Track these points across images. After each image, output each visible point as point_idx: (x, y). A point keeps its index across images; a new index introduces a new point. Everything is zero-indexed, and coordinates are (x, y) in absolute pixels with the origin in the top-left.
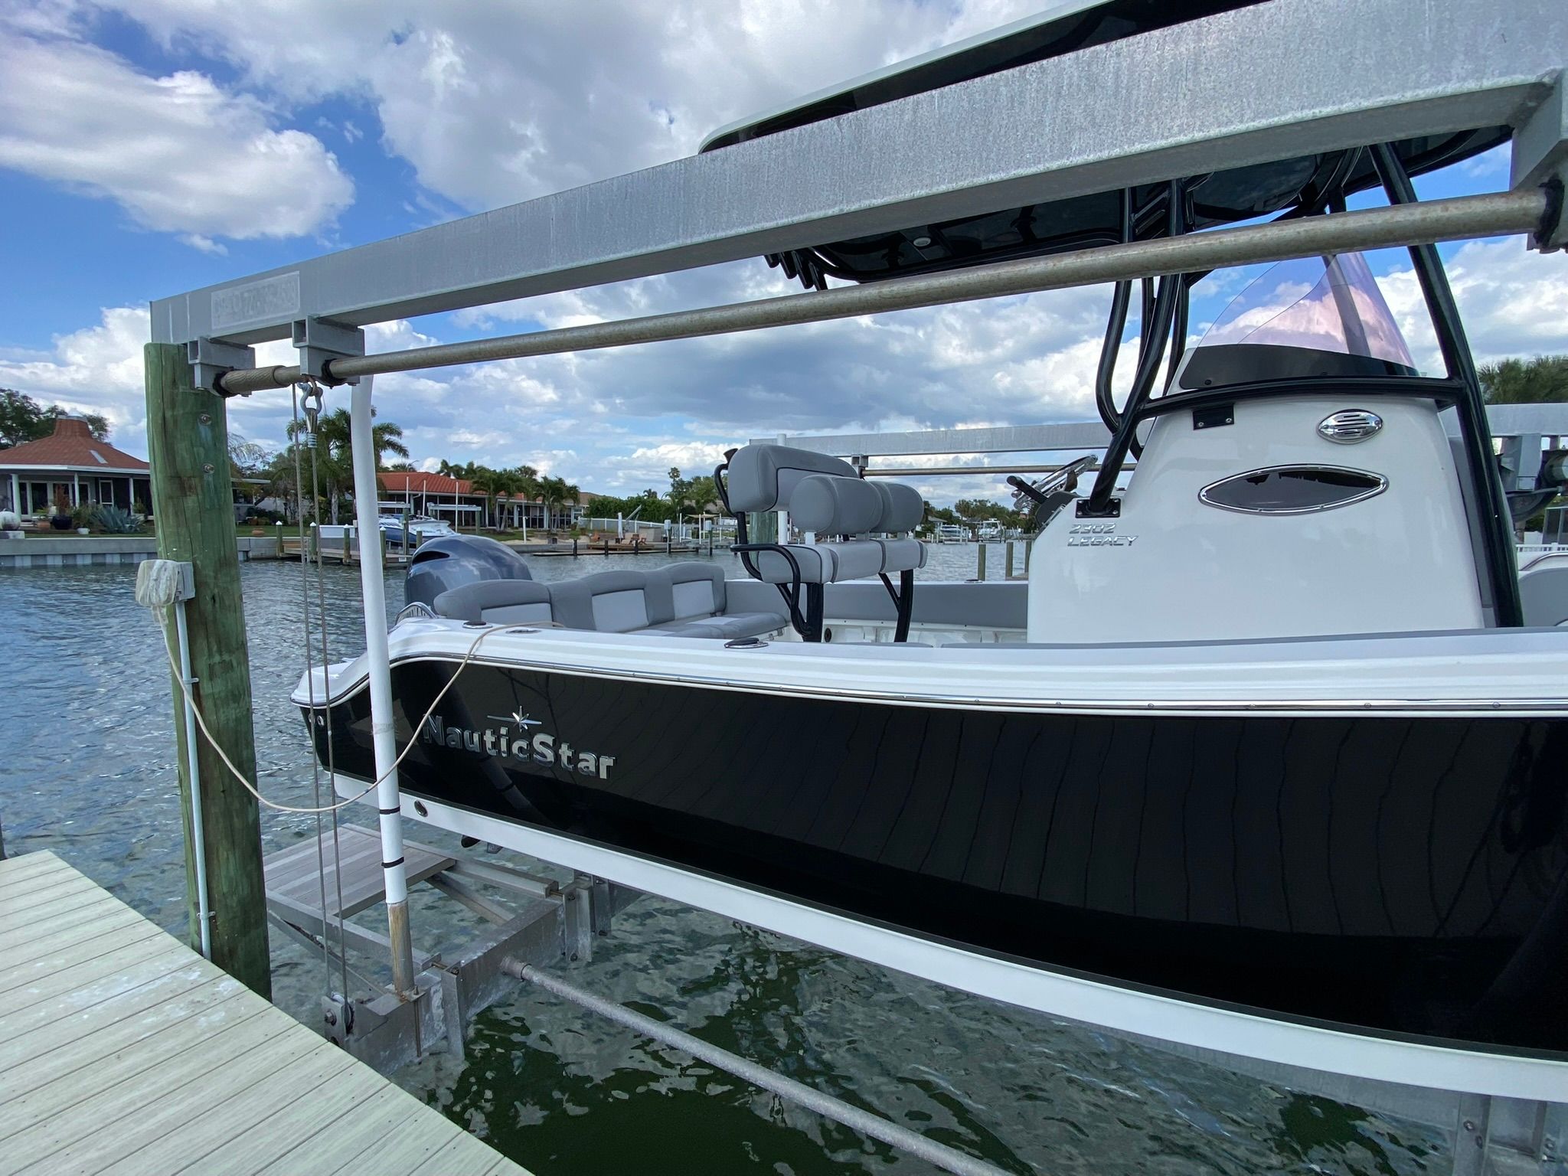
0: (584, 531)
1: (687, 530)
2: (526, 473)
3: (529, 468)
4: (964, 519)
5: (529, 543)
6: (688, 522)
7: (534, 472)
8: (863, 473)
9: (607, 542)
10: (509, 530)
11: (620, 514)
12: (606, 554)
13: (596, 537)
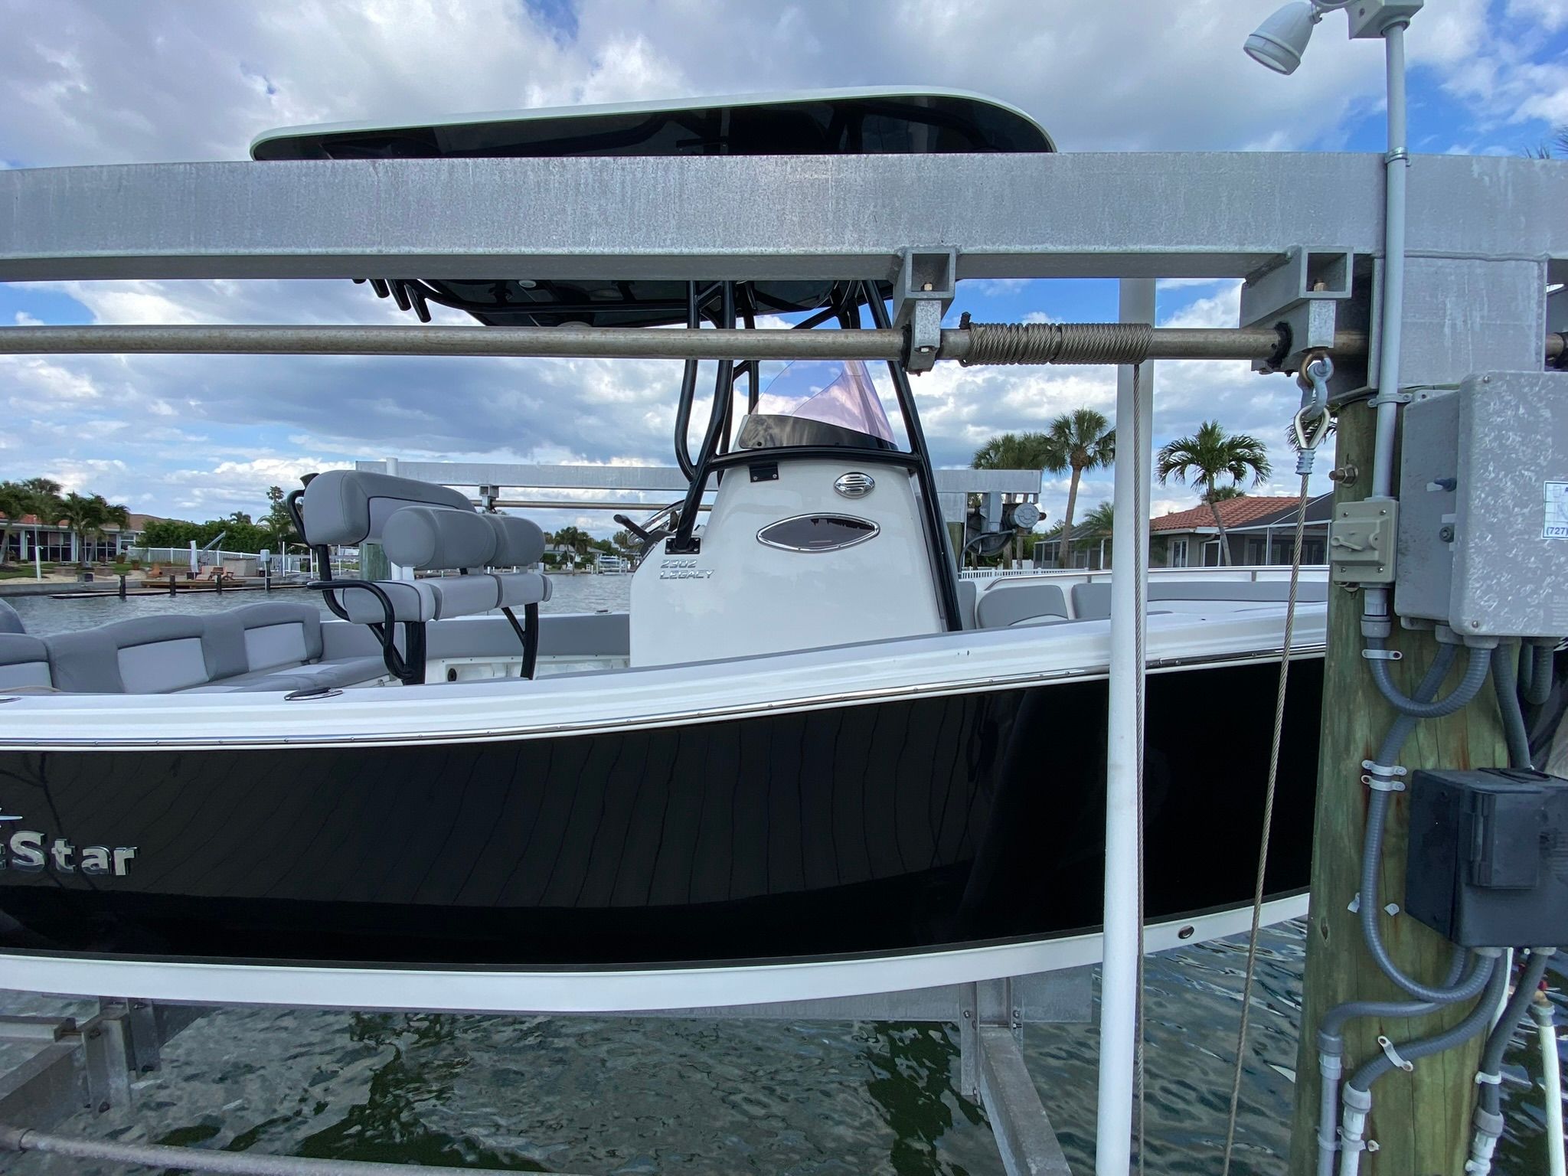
0: (136, 565)
1: (293, 562)
2: (42, 488)
3: (47, 482)
4: (623, 550)
5: (45, 581)
6: (296, 551)
7: (55, 487)
8: (493, 503)
9: (173, 578)
10: (13, 564)
11: (193, 543)
12: (173, 593)
13: (156, 571)
